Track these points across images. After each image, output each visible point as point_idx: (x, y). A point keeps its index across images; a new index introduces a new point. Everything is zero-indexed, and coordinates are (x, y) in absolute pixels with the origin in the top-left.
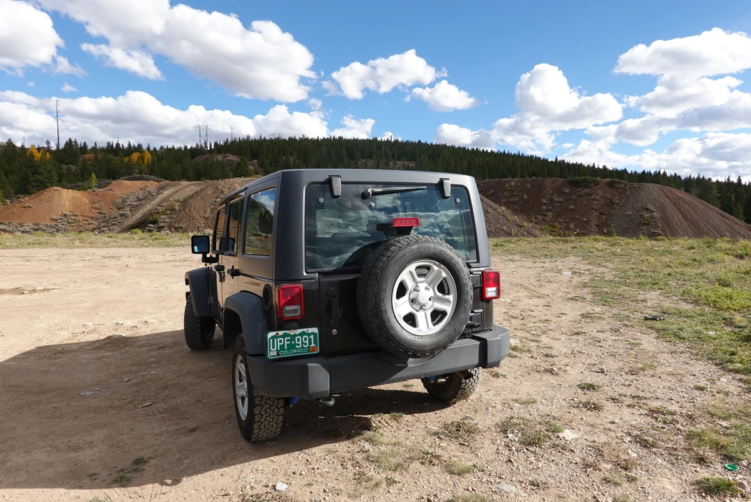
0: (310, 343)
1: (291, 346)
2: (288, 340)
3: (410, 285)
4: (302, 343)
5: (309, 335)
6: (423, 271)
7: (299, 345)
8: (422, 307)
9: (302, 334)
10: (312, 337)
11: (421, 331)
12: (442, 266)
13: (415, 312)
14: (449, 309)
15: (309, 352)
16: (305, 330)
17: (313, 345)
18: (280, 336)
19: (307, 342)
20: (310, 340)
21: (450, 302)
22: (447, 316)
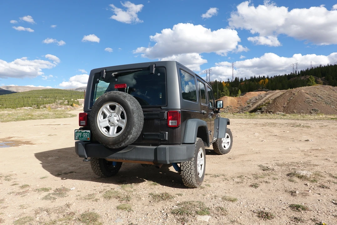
0: (87, 136)
1: (82, 137)
2: (81, 134)
3: (108, 114)
4: (85, 136)
5: (87, 133)
6: (113, 108)
7: (84, 136)
8: (113, 124)
9: (85, 132)
10: (88, 134)
11: (110, 135)
12: (120, 105)
13: (110, 126)
14: (123, 126)
15: (87, 140)
16: (86, 131)
17: (88, 137)
18: (79, 132)
19: (86, 136)
20: (88, 135)
21: (124, 123)
22: (122, 130)
